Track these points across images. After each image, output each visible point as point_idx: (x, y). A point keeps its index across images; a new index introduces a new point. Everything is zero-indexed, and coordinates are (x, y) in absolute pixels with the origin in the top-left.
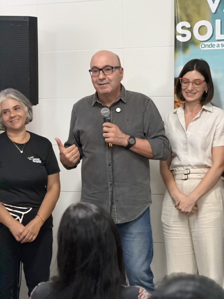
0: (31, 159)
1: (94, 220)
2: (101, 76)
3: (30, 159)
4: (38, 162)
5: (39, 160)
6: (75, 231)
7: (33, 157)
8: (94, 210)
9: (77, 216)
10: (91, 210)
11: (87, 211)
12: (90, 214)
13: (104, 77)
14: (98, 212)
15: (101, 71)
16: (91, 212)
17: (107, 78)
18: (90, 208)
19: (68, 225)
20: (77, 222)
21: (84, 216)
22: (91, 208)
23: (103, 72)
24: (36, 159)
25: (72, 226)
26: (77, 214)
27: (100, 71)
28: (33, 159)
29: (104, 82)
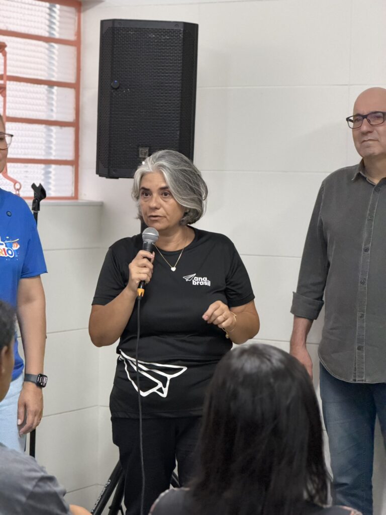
0: (190, 279)
1: (272, 380)
2: (365, 128)
3: (187, 280)
4: (203, 284)
5: (206, 280)
6: (235, 395)
7: (195, 274)
8: (274, 361)
9: (242, 368)
10: (269, 360)
11: (262, 362)
12: (266, 367)
13: (369, 129)
14: (281, 366)
15: (365, 120)
16: (268, 363)
17: (375, 132)
18: (268, 357)
19: (224, 383)
20: (241, 379)
21: (254, 371)
22: (270, 356)
23: (369, 121)
24: (199, 278)
25: (230, 385)
26: (243, 364)
27: (363, 119)
28: (193, 279)
29: (370, 137)
